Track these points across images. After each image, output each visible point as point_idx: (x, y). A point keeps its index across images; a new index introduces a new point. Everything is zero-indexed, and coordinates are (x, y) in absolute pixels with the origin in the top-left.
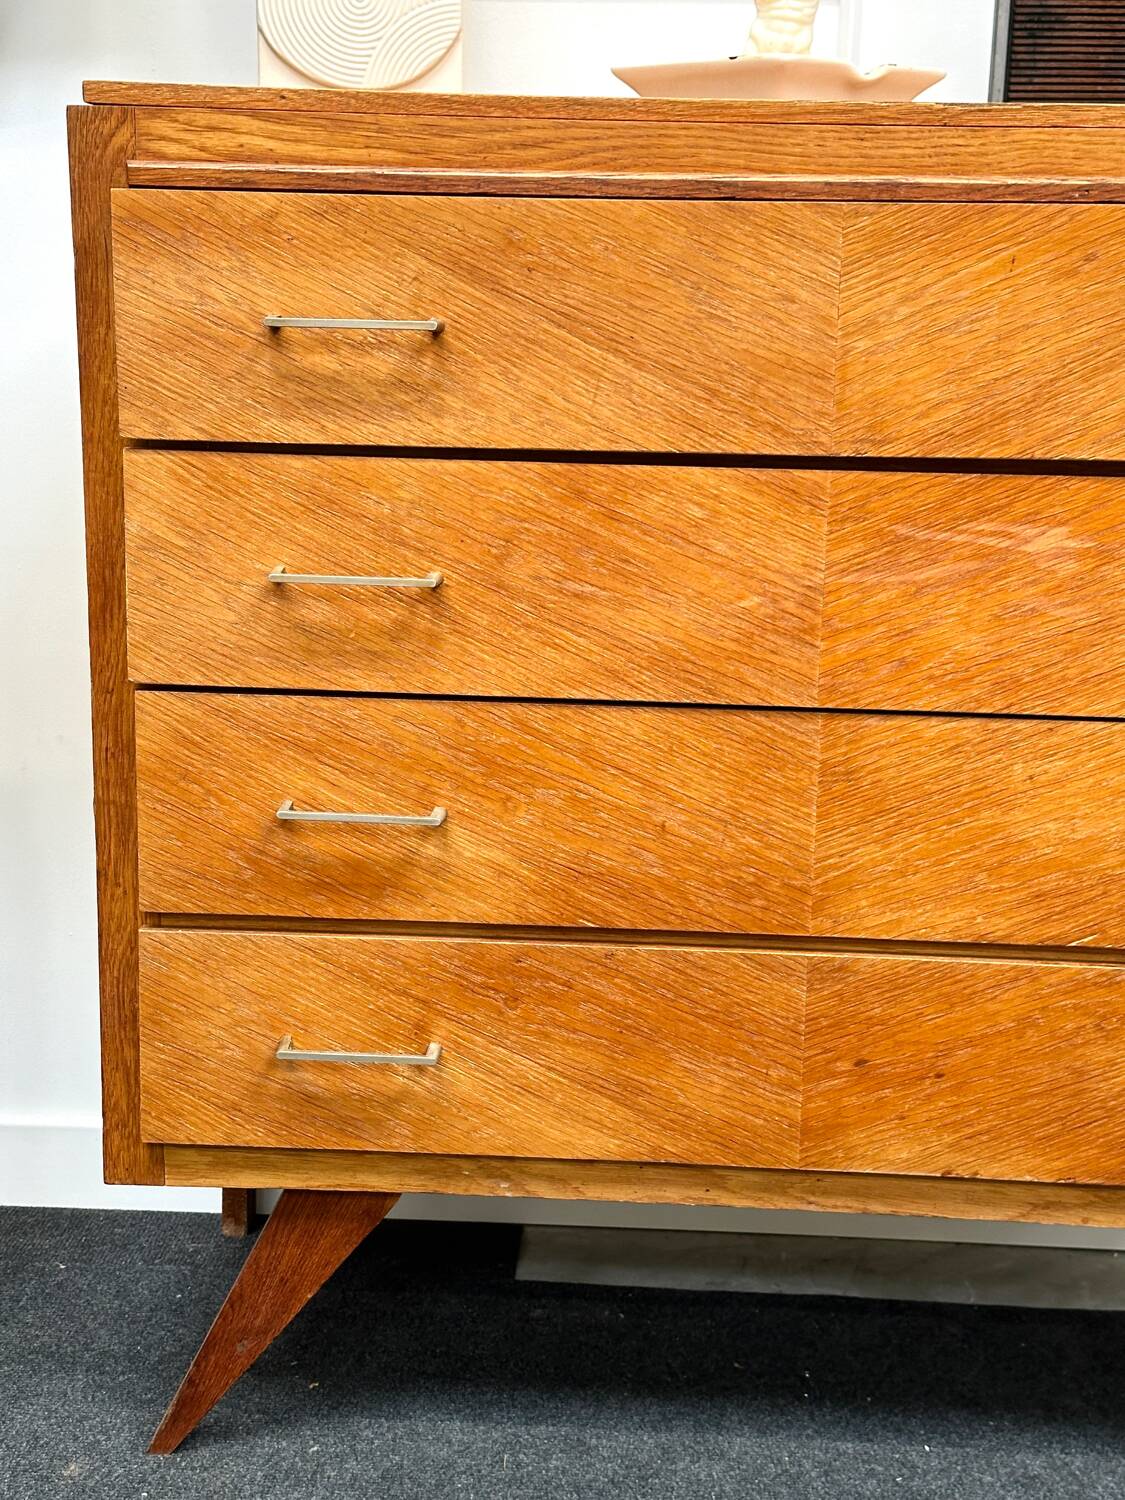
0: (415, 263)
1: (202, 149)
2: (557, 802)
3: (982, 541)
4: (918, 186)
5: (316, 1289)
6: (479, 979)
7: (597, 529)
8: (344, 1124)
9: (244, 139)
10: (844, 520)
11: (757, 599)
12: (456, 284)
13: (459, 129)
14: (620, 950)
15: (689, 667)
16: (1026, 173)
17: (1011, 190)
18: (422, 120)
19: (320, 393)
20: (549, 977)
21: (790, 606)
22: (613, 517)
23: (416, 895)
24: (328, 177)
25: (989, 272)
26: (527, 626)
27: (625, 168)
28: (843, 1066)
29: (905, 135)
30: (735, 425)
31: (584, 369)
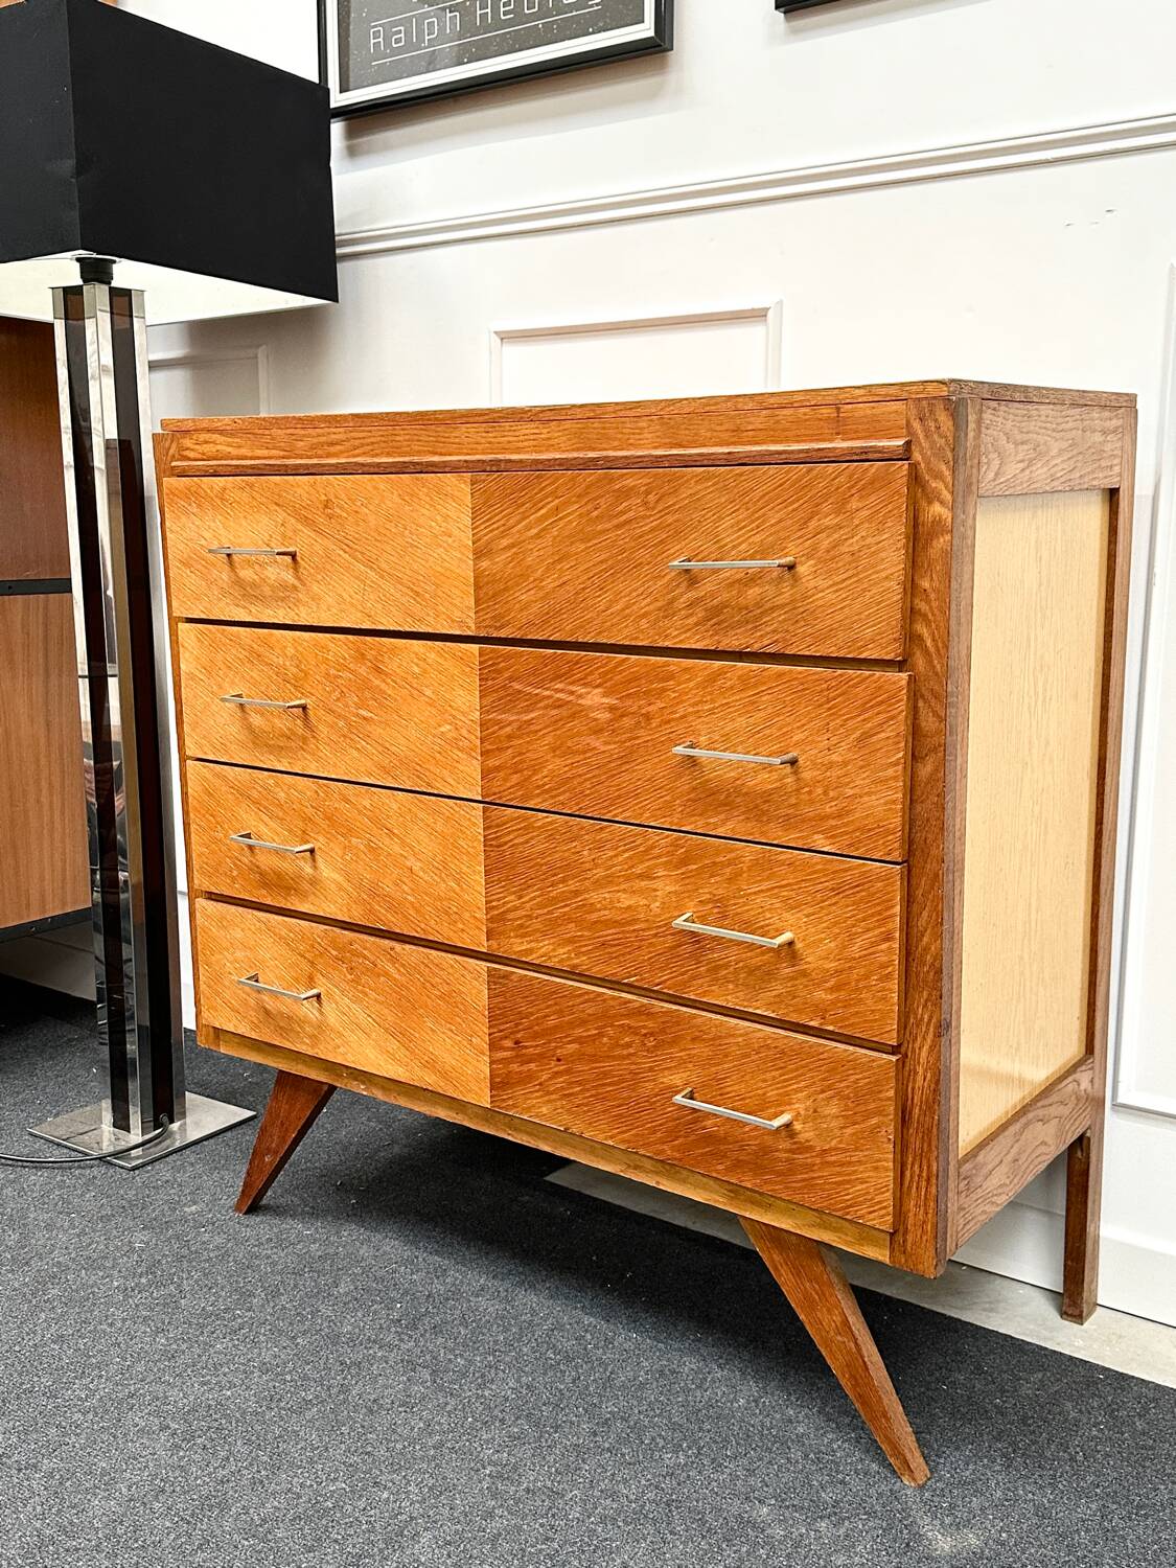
0: (281, 515)
1: (204, 454)
2: (362, 847)
3: (558, 696)
4: (510, 461)
5: (296, 1132)
6: (334, 953)
7: (371, 677)
8: (283, 1031)
9: (219, 447)
10: (487, 679)
11: (448, 727)
12: (300, 527)
13: (304, 436)
14: (398, 946)
15: (418, 768)
16: (573, 450)
17: (557, 462)
18: (289, 431)
19: (246, 591)
20: (365, 957)
21: (464, 732)
22: (378, 670)
23: (303, 896)
24: (247, 466)
25: (545, 517)
26: (344, 736)
27: (377, 455)
28: (508, 1043)
29: (508, 428)
30: (428, 615)
31: (357, 578)
